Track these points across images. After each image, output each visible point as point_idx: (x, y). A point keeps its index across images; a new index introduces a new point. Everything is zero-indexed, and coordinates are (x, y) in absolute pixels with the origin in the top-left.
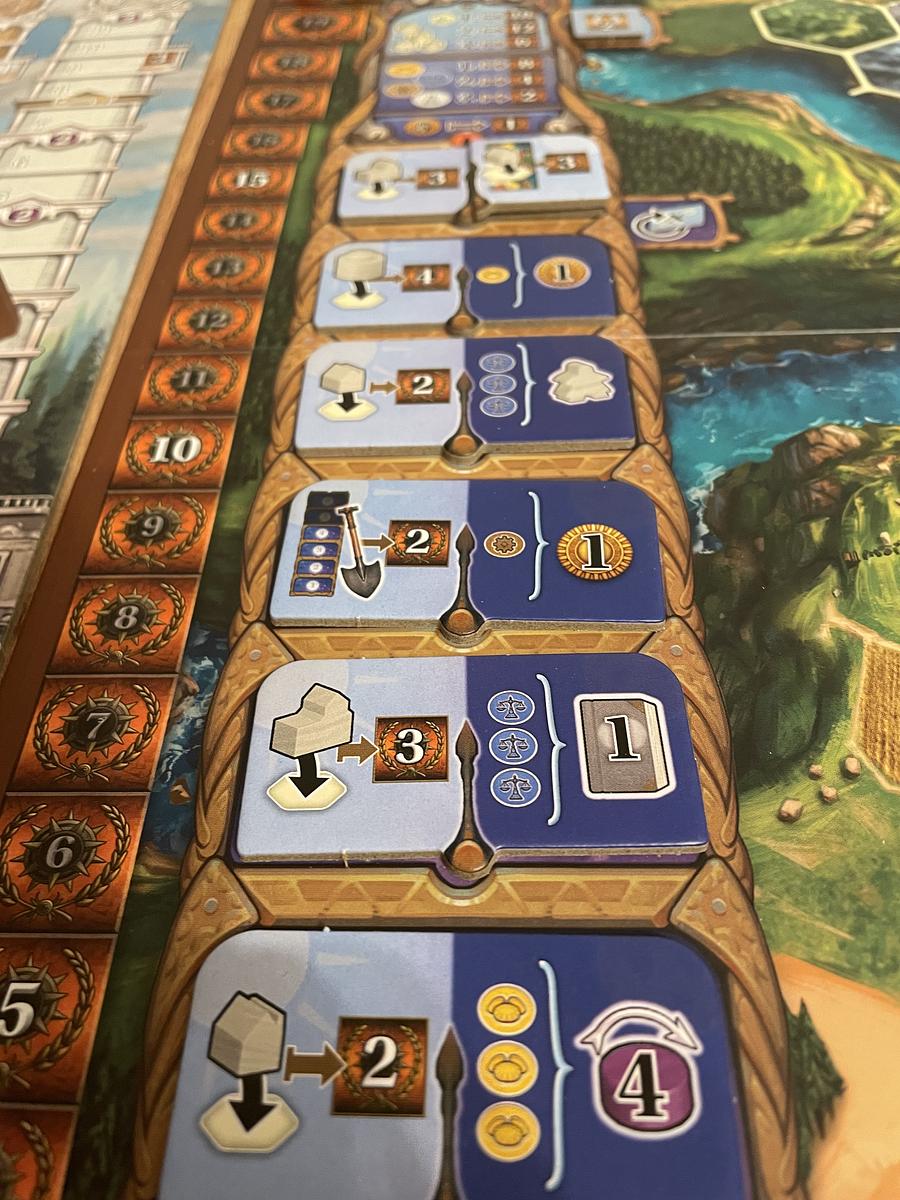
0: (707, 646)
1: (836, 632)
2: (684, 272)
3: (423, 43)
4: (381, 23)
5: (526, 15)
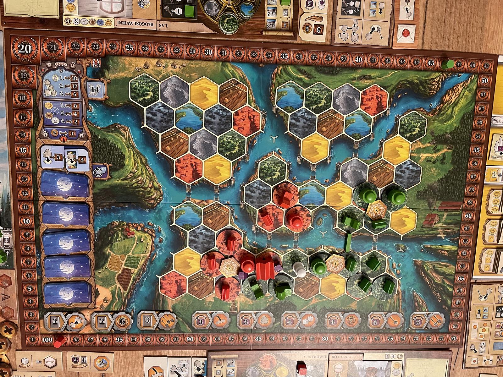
0: (94, 254)
1: (109, 252)
2: (100, 186)
3: (51, 91)
4: (40, 78)
5: (76, 78)
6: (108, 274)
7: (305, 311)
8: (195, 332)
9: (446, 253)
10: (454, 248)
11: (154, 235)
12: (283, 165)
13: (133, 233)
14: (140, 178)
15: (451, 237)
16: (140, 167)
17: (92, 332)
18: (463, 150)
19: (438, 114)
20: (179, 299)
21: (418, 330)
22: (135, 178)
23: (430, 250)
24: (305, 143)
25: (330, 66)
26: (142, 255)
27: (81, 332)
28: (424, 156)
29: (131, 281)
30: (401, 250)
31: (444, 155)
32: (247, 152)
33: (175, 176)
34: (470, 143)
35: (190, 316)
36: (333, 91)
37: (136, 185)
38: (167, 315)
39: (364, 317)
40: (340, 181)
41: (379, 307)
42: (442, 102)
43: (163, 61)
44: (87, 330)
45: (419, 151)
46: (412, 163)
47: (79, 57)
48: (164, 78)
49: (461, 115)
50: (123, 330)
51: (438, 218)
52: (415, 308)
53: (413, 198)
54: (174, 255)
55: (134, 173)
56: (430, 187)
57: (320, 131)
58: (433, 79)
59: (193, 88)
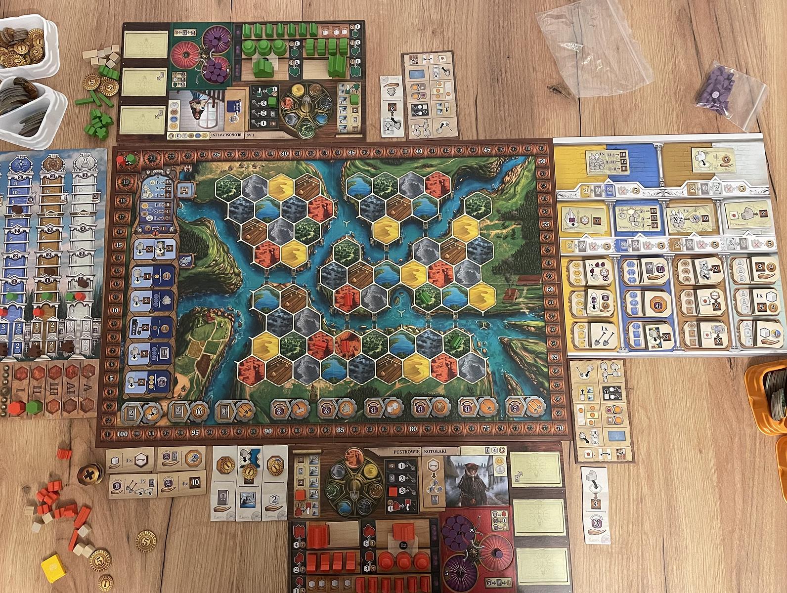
1: (189, 339)
2: (185, 274)
3: (148, 193)
4: (140, 183)
5: (170, 181)
6: (187, 361)
7: (389, 396)
8: (273, 423)
9: (533, 329)
10: (541, 324)
11: (233, 319)
12: (357, 247)
13: (213, 319)
14: (222, 265)
15: (535, 312)
16: (222, 255)
17: (168, 424)
18: (533, 224)
19: (501, 194)
20: (257, 387)
21: (516, 417)
22: (217, 265)
23: (514, 326)
24: (376, 226)
25: (393, 159)
26: (221, 340)
27: (157, 424)
28: (493, 233)
29: (210, 367)
30: (484, 327)
31: (513, 230)
32: (322, 237)
33: (254, 262)
34: (538, 219)
35: (268, 405)
36: (398, 179)
37: (218, 271)
38: (245, 404)
39: (454, 402)
40: (413, 259)
41: (468, 391)
42: (503, 182)
43: (245, 163)
44: (163, 422)
45: (488, 228)
46: (482, 240)
47: (173, 165)
48: (246, 177)
49: (524, 193)
50: (198, 421)
51: (519, 293)
52: (510, 392)
53: (490, 273)
54: (252, 339)
55: (216, 261)
56: (505, 262)
57: (390, 214)
58: (491, 163)
59: (271, 183)
